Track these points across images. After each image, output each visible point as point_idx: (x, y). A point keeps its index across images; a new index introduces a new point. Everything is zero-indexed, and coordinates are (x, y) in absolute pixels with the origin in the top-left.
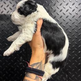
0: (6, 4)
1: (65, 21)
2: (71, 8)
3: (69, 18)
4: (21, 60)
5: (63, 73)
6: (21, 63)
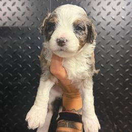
3: (111, 25)
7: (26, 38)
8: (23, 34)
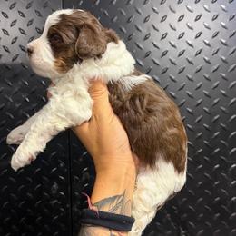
0: (7, 17)
1: (175, 64)
2: (191, 29)
3: (185, 56)
4: (54, 192)
5: (172, 224)
6: (54, 202)
7: (20, 83)
8: (15, 76)
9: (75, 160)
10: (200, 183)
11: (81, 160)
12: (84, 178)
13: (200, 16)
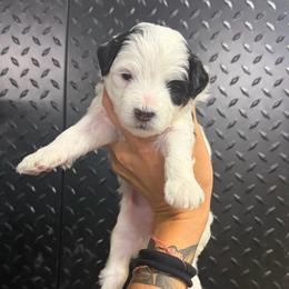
0: (18, 43)
6: (37, 278)
9: (67, 228)
10: (225, 269)
11: (75, 227)
12: (76, 251)
13: (238, 57)
